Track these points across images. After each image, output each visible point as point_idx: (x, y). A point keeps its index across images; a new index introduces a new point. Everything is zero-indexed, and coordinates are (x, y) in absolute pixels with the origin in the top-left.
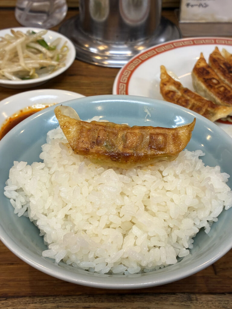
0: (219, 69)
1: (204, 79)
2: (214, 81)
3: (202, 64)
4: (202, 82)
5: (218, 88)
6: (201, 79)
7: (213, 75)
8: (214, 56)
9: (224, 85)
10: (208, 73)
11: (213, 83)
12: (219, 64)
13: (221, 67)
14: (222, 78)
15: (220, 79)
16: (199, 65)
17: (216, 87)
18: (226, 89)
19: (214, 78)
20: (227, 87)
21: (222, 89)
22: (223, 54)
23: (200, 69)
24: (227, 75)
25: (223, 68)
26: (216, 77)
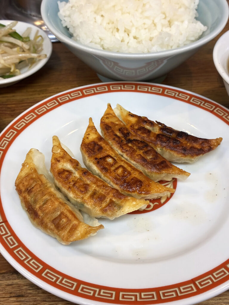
1: (96, 159)
2: (110, 160)
3: (92, 137)
5: (114, 171)
6: (92, 159)
7: (107, 151)
8: (107, 121)
10: (100, 149)
12: (113, 131)
13: (116, 135)
16: (87, 138)
18: (125, 170)
19: (109, 156)
21: (120, 171)
22: (118, 113)
26: (111, 153)
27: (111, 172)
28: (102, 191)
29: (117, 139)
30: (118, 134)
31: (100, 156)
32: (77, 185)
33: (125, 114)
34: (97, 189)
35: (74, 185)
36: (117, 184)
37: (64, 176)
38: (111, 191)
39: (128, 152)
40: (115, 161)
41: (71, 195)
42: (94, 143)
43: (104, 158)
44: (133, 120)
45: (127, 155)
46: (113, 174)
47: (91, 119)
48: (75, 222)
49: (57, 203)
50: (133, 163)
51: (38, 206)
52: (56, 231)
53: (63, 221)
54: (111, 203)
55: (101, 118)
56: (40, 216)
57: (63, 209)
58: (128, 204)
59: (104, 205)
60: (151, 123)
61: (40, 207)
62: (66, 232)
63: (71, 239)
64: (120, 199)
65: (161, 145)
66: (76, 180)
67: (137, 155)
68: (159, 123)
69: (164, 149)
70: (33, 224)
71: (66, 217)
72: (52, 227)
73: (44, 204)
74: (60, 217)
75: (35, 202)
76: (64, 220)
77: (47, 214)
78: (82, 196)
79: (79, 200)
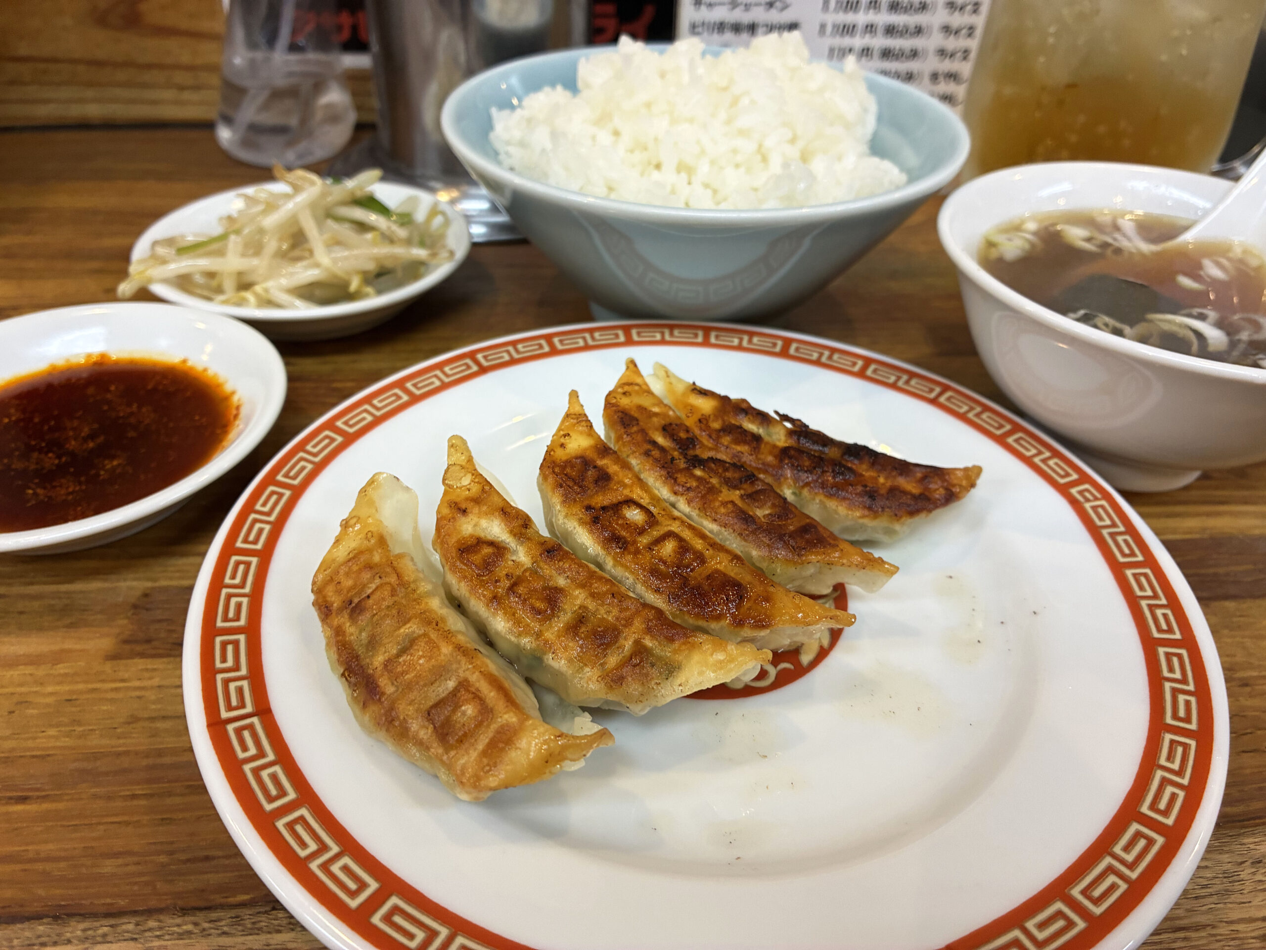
0: (647, 454)
1: (589, 508)
2: (634, 515)
3: (578, 443)
4: (582, 522)
5: (650, 547)
6: (577, 510)
7: (625, 486)
8: (625, 402)
9: (675, 527)
10: (604, 479)
11: (628, 526)
12: (643, 432)
13: (654, 443)
14: (664, 492)
15: (656, 500)
16: (562, 445)
17: (644, 540)
18: (684, 547)
19: (630, 502)
20: (687, 534)
21: (669, 548)
22: (657, 387)
23: (568, 463)
24: (681, 478)
25: (662, 449)
26: (637, 494)
27: (637, 552)
28: (607, 613)
29: (656, 453)
30: (660, 440)
31: (602, 500)
32: (521, 590)
33: (680, 388)
34: (591, 605)
35: (512, 589)
36: (657, 591)
37: (477, 558)
38: (637, 612)
39: (691, 494)
40: (652, 520)
41: (500, 624)
42: (584, 462)
43: (616, 508)
44: (706, 406)
45: (689, 502)
46: (646, 558)
47: (574, 395)
48: (510, 718)
49: (446, 649)
50: (710, 526)
51: (379, 660)
52: (437, 749)
53: (464, 713)
54: (640, 651)
55: (607, 393)
56: (383, 694)
57: (465, 670)
58: (696, 657)
59: (612, 660)
60: (762, 417)
61: (388, 664)
62: (474, 755)
63: (493, 782)
64: (671, 640)
65: (796, 480)
66: (518, 572)
67: (724, 504)
68: (785, 418)
69: (806, 492)
70: (362, 725)
71: (477, 697)
72: (425, 733)
73: (403, 651)
74: (453, 699)
75: (373, 644)
76: (469, 710)
77: (409, 687)
78: (536, 627)
79: (526, 642)
